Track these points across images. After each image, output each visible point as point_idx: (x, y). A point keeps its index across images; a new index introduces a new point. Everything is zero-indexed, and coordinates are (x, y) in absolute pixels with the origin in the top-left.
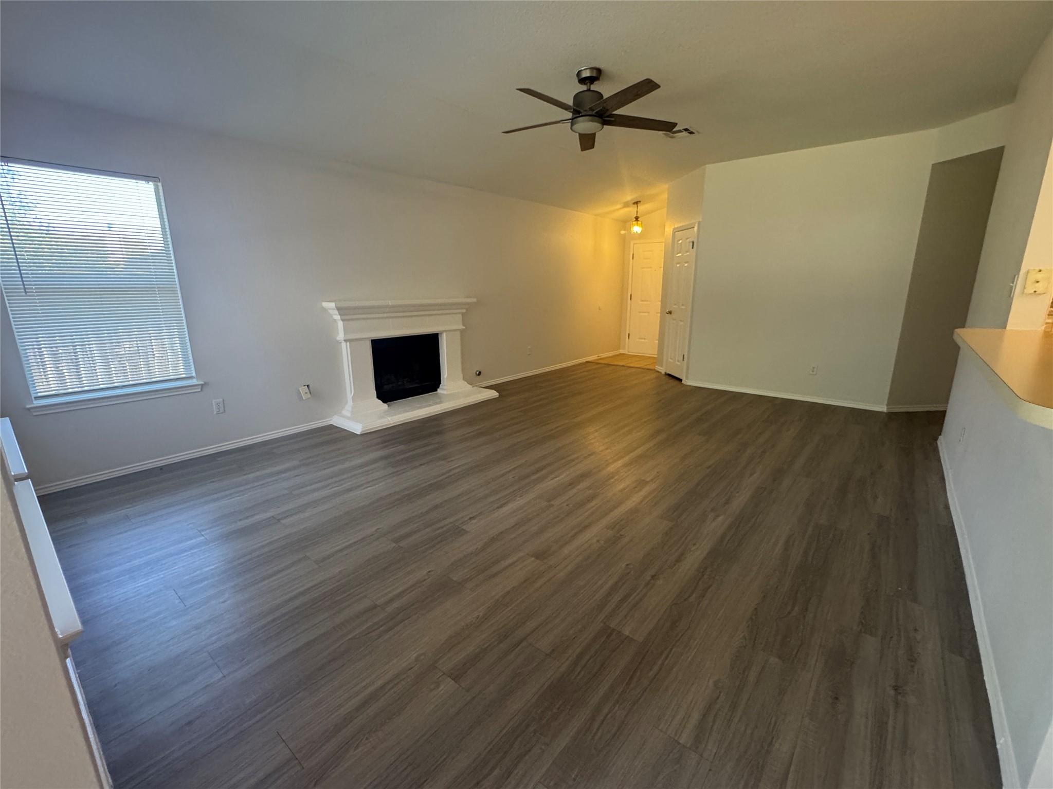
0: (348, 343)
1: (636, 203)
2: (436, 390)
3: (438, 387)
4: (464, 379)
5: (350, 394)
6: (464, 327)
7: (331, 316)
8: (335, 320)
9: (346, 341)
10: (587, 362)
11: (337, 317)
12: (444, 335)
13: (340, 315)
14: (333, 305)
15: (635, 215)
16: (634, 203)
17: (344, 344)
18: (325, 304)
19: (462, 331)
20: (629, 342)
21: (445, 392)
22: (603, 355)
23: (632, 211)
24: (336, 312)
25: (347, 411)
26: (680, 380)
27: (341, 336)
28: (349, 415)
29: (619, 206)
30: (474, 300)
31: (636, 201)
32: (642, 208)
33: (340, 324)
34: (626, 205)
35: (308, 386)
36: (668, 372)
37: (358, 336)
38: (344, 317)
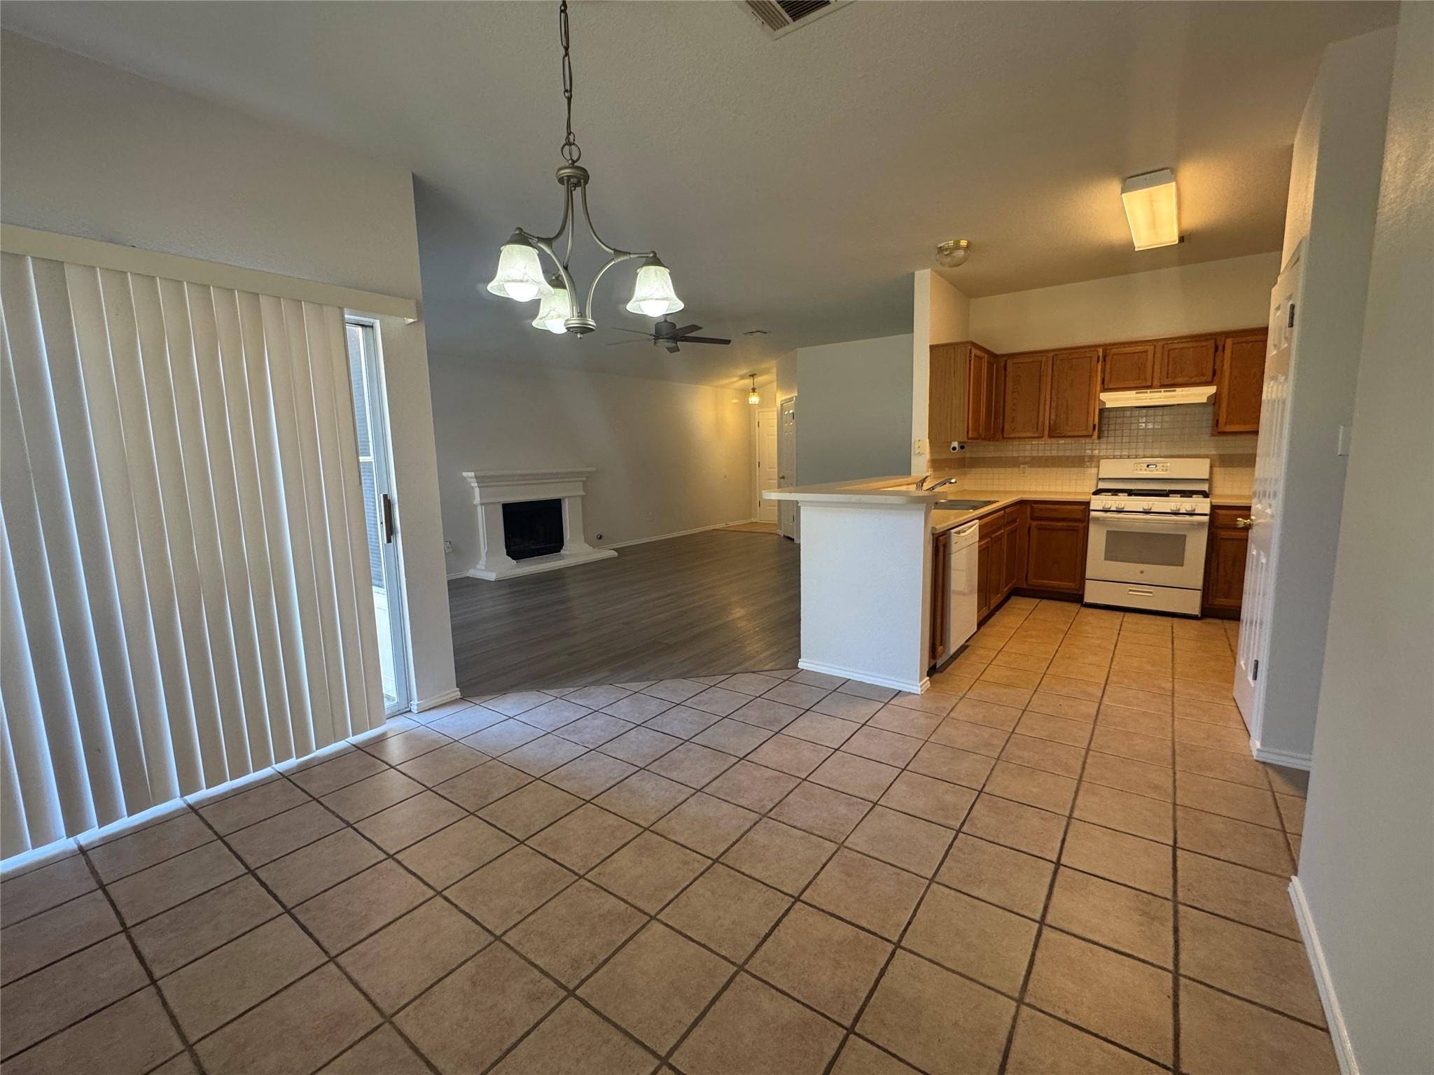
0: (483, 507)
1: (752, 376)
2: (560, 551)
3: (562, 548)
4: (586, 541)
5: (483, 550)
6: (584, 494)
7: (470, 483)
8: (473, 488)
9: (481, 504)
10: (714, 530)
11: (474, 485)
12: (567, 500)
13: (478, 482)
14: (472, 474)
15: (752, 387)
16: (750, 376)
17: (479, 508)
18: (465, 474)
19: (583, 497)
20: (760, 511)
21: (568, 553)
22: (731, 524)
23: (748, 382)
24: (474, 480)
25: (482, 564)
26: (793, 540)
27: (477, 500)
28: (484, 568)
29: (735, 379)
30: (594, 469)
31: (751, 374)
32: (759, 380)
33: (477, 491)
34: (742, 377)
35: (450, 542)
36: (786, 535)
37: (492, 500)
38: (481, 485)
